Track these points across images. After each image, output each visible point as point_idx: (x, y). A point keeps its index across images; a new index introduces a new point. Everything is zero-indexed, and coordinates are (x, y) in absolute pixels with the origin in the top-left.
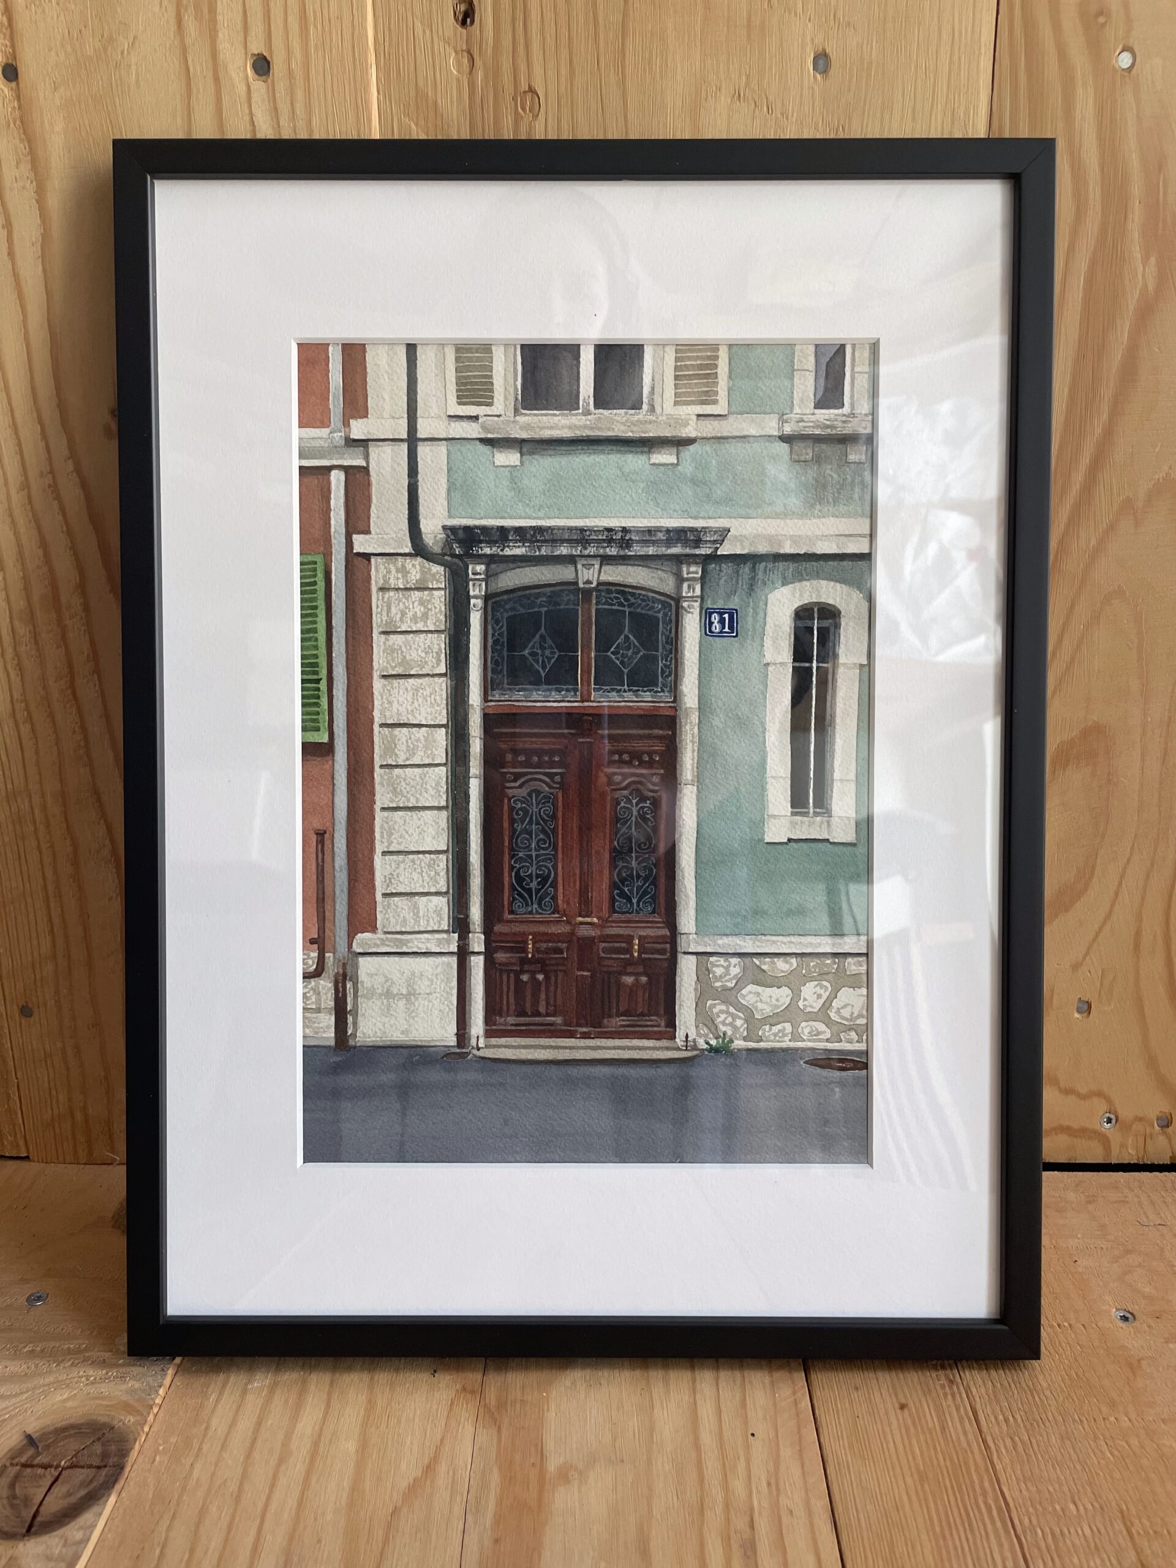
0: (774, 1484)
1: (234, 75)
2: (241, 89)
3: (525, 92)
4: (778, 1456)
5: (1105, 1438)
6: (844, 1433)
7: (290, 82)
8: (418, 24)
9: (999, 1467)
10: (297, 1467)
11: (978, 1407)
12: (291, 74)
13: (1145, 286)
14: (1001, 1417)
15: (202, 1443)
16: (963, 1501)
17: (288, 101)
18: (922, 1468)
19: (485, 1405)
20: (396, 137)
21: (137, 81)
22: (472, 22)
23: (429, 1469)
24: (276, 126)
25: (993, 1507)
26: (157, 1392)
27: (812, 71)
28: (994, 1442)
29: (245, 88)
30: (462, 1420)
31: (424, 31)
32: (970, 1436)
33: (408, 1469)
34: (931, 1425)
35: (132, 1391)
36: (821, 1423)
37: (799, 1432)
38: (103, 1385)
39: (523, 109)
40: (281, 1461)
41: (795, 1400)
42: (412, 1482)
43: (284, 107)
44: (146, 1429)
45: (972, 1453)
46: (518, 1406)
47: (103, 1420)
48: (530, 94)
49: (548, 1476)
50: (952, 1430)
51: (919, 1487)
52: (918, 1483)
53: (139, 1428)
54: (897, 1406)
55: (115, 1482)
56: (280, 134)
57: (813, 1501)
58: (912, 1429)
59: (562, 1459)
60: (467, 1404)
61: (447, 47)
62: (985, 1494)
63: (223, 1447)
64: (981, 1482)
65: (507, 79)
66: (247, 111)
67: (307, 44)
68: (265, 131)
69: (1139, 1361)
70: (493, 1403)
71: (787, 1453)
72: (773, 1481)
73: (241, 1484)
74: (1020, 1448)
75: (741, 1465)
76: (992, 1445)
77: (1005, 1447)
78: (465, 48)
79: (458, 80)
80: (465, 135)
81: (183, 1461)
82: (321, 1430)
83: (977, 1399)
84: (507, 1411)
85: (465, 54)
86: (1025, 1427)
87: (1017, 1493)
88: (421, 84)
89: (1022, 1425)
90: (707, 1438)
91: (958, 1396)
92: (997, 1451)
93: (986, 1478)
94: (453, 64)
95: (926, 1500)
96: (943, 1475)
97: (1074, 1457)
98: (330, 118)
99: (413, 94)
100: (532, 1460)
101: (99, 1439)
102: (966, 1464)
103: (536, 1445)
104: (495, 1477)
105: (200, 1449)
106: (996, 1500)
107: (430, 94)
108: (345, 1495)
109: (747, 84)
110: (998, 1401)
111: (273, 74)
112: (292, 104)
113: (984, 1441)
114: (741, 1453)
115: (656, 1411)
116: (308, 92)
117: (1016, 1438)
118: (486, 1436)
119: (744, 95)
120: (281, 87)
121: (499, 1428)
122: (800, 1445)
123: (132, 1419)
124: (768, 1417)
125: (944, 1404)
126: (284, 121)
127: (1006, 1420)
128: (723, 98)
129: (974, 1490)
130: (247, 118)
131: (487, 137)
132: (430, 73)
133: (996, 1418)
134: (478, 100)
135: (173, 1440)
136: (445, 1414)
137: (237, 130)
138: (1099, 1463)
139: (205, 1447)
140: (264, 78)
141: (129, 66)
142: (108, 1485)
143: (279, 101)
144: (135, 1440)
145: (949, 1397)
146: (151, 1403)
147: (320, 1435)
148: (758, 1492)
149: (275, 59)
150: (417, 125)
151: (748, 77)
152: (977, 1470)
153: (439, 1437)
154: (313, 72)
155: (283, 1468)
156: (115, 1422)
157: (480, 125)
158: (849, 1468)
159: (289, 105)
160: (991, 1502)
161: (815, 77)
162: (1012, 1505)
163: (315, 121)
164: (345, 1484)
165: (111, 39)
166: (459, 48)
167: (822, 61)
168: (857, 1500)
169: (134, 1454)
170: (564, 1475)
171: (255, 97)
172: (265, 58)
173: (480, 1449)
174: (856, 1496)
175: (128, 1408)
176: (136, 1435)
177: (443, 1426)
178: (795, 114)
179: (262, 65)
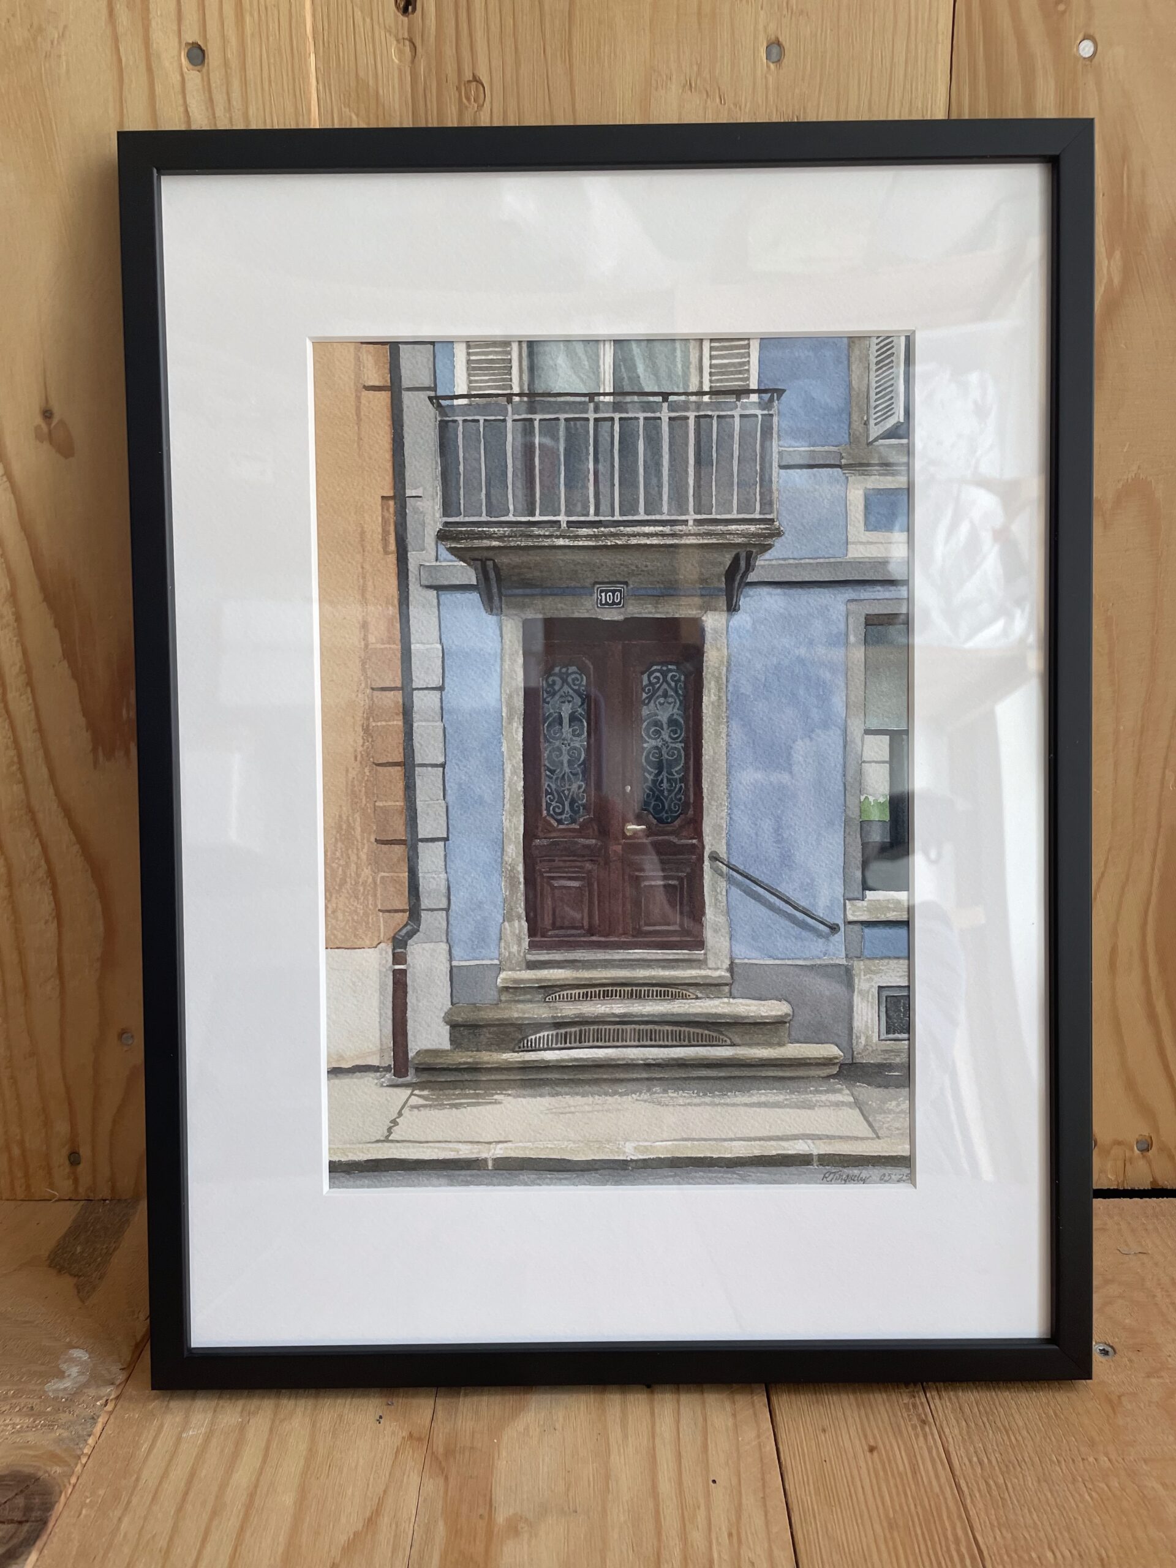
0: (735, 1535)
1: (167, 64)
2: (175, 78)
3: (469, 82)
4: (740, 1504)
5: (1083, 1481)
6: (811, 1478)
7: (226, 72)
8: (358, 14)
9: (972, 1512)
10: (230, 1522)
11: (951, 1449)
12: (226, 63)
13: (1111, 280)
14: (975, 1459)
15: (132, 1495)
16: (934, 1549)
17: (224, 90)
18: (891, 1515)
19: (433, 1453)
20: (336, 126)
21: (68, 71)
22: (414, 10)
23: (371, 1522)
24: (211, 117)
25: (966, 1556)
26: (86, 1441)
27: (765, 60)
28: (967, 1483)
29: (179, 78)
30: (408, 1468)
31: (364, 19)
32: (943, 1480)
33: (350, 1520)
34: (901, 1468)
35: (59, 1440)
36: (786, 1467)
37: (763, 1479)
38: (30, 1434)
39: (468, 99)
40: (214, 1513)
41: (759, 1444)
42: (352, 1536)
43: (220, 99)
44: (73, 1480)
45: (945, 1499)
46: (467, 1454)
47: (27, 1470)
48: (474, 83)
49: (496, 1530)
50: (923, 1474)
51: (888, 1536)
52: (887, 1531)
53: (66, 1481)
54: (866, 1448)
55: (38, 1537)
56: (215, 125)
57: (776, 1552)
58: (881, 1473)
59: (511, 1511)
60: (413, 1452)
61: (387, 35)
62: (957, 1542)
63: (153, 1499)
64: (954, 1528)
65: (450, 69)
66: (181, 101)
67: (243, 32)
68: (200, 122)
69: (1119, 1397)
70: (441, 1450)
71: (750, 1501)
72: (734, 1532)
73: (171, 1539)
74: (995, 1493)
75: (701, 1515)
76: (965, 1488)
77: (979, 1491)
78: (406, 36)
79: (400, 71)
80: (408, 124)
81: (111, 1514)
82: (258, 1480)
83: (950, 1440)
84: (455, 1458)
85: (407, 43)
86: (1000, 1468)
87: (991, 1540)
88: (362, 74)
89: (997, 1468)
90: (666, 1487)
91: (930, 1437)
92: (970, 1495)
93: (958, 1525)
94: (393, 54)
95: (895, 1548)
96: (913, 1522)
97: (1052, 1501)
98: (267, 110)
99: (353, 84)
100: (481, 1511)
101: (22, 1491)
102: (938, 1509)
103: (485, 1496)
104: (441, 1528)
105: (129, 1502)
106: (969, 1549)
107: (371, 83)
108: (280, 1550)
109: (699, 73)
110: (972, 1442)
111: (208, 64)
112: (228, 94)
113: (958, 1486)
114: (702, 1502)
115: (612, 1458)
116: (244, 82)
117: (991, 1483)
118: (432, 1486)
119: (696, 84)
120: (216, 77)
121: (446, 1478)
122: (764, 1493)
123: (59, 1470)
124: (730, 1462)
125: (916, 1446)
126: (220, 111)
127: (981, 1462)
128: (673, 87)
129: (946, 1538)
130: (181, 109)
131: (430, 125)
132: (371, 61)
133: (970, 1461)
134: (421, 87)
135: (101, 1492)
136: (390, 1463)
137: (171, 121)
138: (1077, 1506)
139: (135, 1501)
140: (199, 67)
141: (59, 56)
142: (29, 1541)
143: (214, 91)
144: (61, 1492)
145: (921, 1438)
146: (79, 1452)
147: (256, 1487)
148: (719, 1544)
149: (209, 47)
150: (357, 115)
151: (699, 66)
152: (949, 1517)
153: (383, 1487)
154: (249, 61)
155: (215, 1523)
156: (40, 1474)
157: (423, 116)
158: (815, 1517)
159: (225, 96)
160: (964, 1550)
161: (768, 67)
162: (985, 1553)
163: (252, 111)
164: (281, 1539)
165: (40, 29)
166: (400, 37)
167: (776, 49)
168: (823, 1551)
169: (59, 1507)
170: (513, 1528)
171: (189, 85)
172: (199, 47)
173: (425, 1500)
174: (822, 1547)
175: (54, 1458)
176: (62, 1488)
177: (387, 1475)
178: (748, 104)
179: (197, 54)
